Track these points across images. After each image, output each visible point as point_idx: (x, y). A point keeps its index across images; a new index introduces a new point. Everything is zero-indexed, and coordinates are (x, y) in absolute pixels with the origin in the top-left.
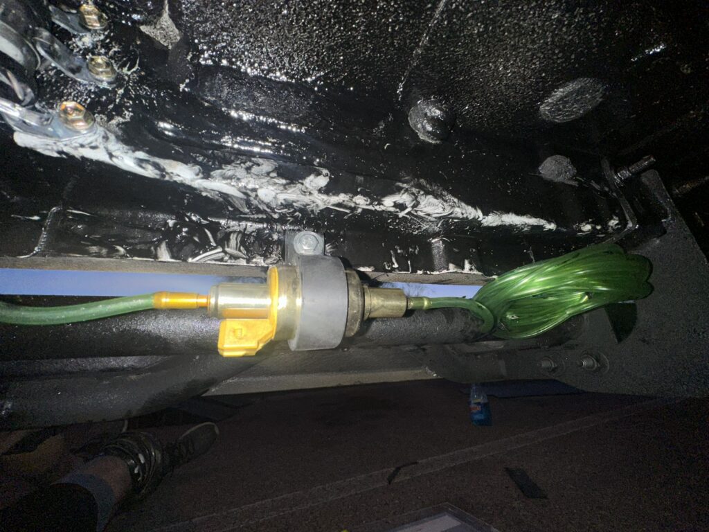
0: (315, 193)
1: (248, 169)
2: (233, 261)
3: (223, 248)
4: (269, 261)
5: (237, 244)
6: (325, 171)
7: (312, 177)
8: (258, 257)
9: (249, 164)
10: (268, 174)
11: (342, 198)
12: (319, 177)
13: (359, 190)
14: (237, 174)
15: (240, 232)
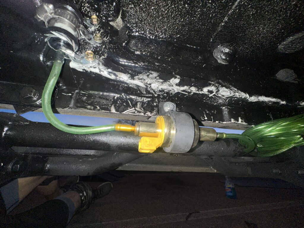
0: (174, 86)
1: (148, 76)
2: (139, 113)
3: (135, 108)
4: (153, 114)
5: (140, 107)
6: (178, 77)
7: (173, 79)
8: (148, 112)
9: (148, 73)
10: (156, 77)
11: (185, 88)
12: (176, 79)
13: (193, 84)
14: (144, 78)
15: (141, 102)
